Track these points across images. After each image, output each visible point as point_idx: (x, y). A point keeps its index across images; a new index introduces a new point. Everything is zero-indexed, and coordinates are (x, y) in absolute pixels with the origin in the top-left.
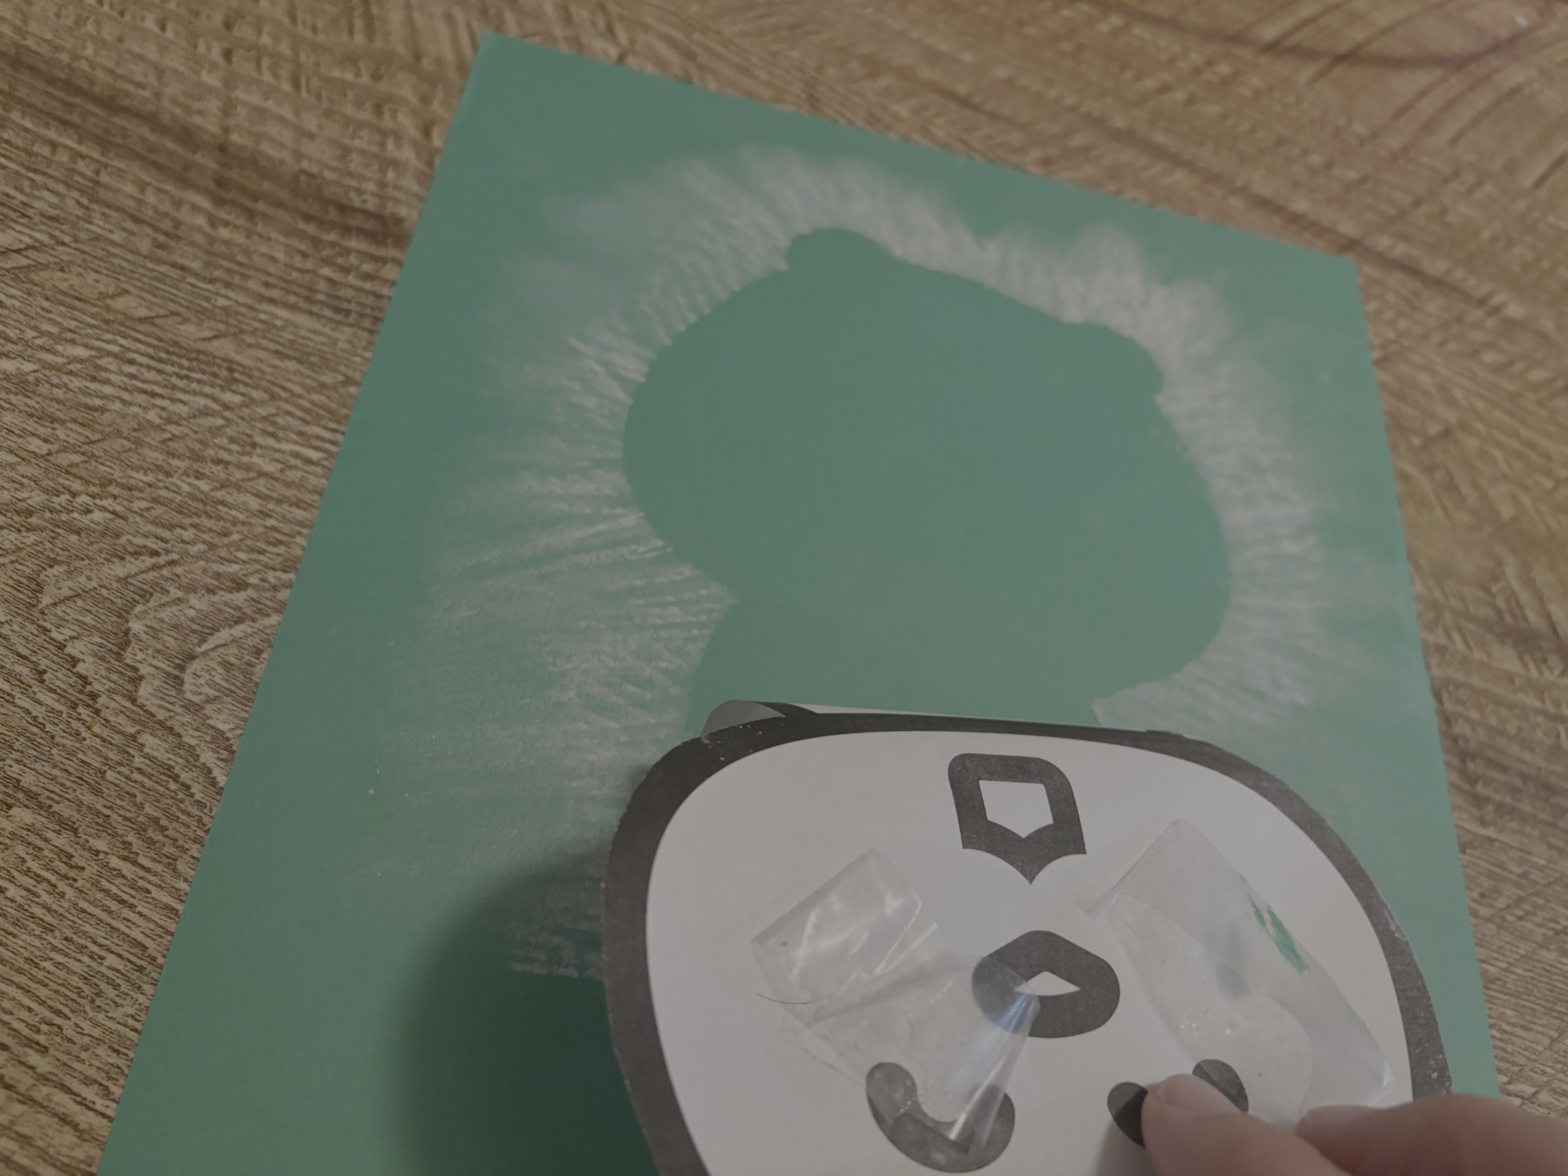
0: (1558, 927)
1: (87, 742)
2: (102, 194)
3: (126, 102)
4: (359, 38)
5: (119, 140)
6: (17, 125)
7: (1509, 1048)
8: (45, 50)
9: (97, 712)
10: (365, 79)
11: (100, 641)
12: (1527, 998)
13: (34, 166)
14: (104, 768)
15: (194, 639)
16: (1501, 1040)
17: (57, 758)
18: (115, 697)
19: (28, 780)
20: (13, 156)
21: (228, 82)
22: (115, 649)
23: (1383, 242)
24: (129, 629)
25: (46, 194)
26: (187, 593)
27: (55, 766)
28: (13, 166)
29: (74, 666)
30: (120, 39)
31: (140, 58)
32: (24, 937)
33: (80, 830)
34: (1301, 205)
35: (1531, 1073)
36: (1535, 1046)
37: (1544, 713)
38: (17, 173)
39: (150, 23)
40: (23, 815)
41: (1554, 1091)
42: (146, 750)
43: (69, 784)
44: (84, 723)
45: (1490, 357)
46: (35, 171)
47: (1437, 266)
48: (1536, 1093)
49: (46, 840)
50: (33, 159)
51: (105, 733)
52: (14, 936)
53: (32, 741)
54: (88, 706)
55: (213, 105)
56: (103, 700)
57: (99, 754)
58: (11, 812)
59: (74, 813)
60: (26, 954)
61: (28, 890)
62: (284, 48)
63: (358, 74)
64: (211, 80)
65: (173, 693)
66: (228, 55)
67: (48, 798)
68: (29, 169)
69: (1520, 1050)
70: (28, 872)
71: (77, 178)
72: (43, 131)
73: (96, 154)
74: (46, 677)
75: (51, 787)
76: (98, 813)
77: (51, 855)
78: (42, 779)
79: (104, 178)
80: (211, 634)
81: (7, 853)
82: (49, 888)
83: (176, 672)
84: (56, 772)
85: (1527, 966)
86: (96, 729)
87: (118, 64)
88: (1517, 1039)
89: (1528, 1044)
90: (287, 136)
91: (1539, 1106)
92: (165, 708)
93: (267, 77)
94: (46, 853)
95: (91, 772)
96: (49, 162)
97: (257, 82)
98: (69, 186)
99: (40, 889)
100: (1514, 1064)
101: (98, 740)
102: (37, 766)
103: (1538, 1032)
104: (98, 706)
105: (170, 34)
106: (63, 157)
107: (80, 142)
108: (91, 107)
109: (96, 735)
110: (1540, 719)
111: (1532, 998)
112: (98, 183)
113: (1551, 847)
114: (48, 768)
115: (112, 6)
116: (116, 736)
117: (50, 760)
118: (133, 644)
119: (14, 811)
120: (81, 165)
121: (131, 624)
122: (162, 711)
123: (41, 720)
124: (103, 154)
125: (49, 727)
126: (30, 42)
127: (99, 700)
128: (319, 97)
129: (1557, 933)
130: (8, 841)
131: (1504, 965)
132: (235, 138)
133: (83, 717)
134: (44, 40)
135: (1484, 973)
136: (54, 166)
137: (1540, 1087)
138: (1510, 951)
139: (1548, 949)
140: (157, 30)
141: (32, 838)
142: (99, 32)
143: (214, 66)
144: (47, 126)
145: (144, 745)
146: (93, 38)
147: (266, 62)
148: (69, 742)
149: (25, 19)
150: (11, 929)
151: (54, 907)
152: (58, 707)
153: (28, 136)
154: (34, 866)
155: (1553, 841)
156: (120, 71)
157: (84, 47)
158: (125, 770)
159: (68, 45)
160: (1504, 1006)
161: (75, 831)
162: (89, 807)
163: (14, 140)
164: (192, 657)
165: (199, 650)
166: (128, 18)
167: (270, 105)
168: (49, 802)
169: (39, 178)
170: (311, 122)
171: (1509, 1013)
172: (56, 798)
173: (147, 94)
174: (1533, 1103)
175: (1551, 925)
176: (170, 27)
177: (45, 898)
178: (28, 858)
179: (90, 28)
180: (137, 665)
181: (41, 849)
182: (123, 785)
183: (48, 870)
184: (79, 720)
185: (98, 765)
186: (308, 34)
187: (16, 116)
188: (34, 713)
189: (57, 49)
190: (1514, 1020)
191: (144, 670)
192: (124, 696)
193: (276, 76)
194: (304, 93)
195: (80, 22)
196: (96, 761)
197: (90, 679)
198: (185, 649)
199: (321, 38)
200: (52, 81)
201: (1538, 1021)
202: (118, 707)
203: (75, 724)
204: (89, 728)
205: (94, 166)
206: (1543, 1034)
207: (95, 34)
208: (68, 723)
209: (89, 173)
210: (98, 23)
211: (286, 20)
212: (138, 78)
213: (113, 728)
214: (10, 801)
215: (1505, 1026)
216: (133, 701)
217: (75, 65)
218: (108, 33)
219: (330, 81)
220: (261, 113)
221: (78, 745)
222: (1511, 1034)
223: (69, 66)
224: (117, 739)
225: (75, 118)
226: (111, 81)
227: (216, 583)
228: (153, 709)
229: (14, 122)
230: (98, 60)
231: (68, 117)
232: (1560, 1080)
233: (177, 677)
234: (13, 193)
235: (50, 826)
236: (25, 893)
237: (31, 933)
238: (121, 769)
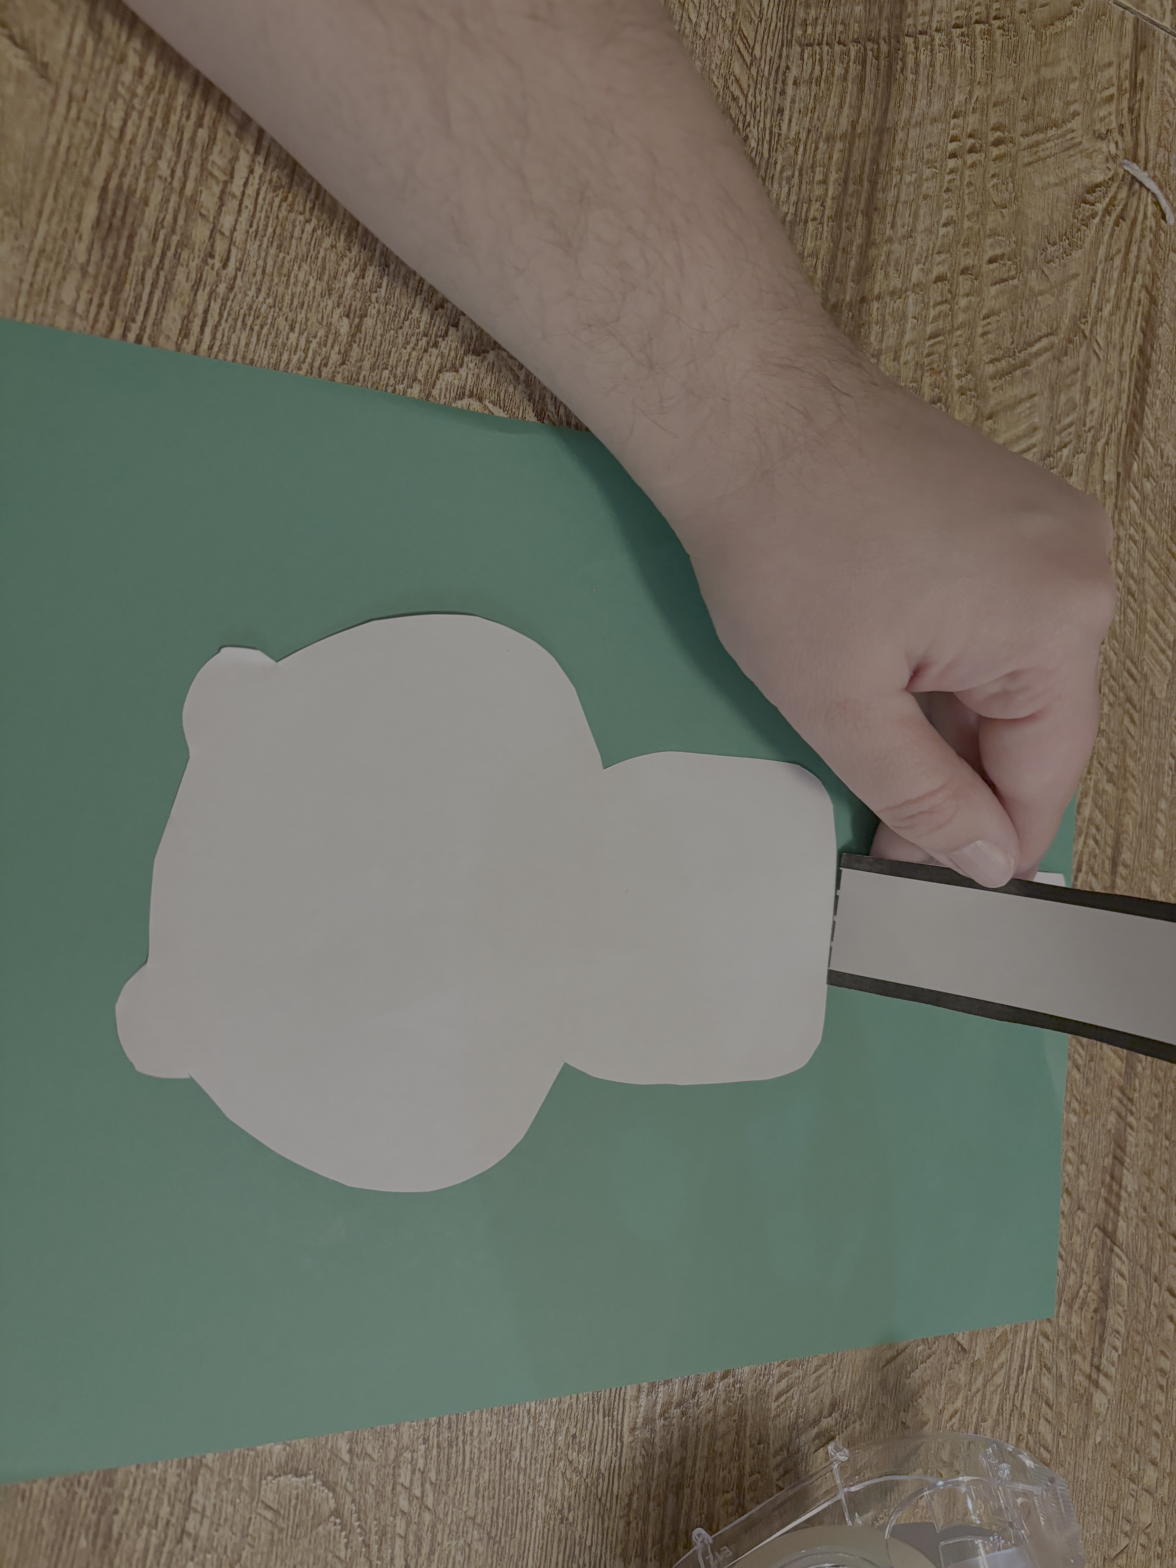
0: (566, 1511)
1: (404, 351)
2: (798, 230)
3: (876, 219)
4: (990, 369)
5: (844, 225)
6: (832, 149)
7: (459, 1479)
8: (899, 146)
9: (426, 351)
10: (957, 383)
11: (475, 335)
12: (502, 1491)
13: (804, 172)
14: (390, 368)
15: (493, 397)
16: (463, 1470)
17: (388, 335)
18: (439, 358)
19: (369, 322)
20: (807, 155)
21: (918, 287)
22: (472, 347)
23: (1121, 1264)
24: (488, 352)
25: (785, 190)
26: (525, 382)
27: (382, 336)
28: (800, 158)
29: (453, 326)
30: (926, 197)
31: (916, 217)
32: (266, 353)
33: (345, 366)
34: (1130, 1181)
35: (443, 1502)
36: (465, 1502)
37: (741, 1476)
38: (795, 164)
39: (946, 214)
40: (344, 327)
41: (434, 1526)
42: (409, 390)
43: (373, 348)
44: (416, 345)
45: (1047, 1382)
46: (801, 175)
47: (1116, 1319)
48: (429, 1509)
49: (332, 347)
50: (809, 170)
51: (413, 361)
52: (265, 347)
53: (395, 316)
54: (428, 343)
55: (896, 282)
56: (435, 351)
57: (398, 361)
58: (345, 319)
59: (355, 358)
60: (256, 358)
61: (297, 345)
62: (961, 318)
63: (959, 377)
64: (916, 274)
65: (453, 395)
66: (940, 279)
67: (360, 339)
68: (801, 170)
69: (459, 1490)
70: (308, 342)
71: (805, 206)
72: (833, 169)
73: (828, 212)
74: (440, 310)
75: (368, 338)
76: (358, 374)
77: (323, 353)
78: (371, 331)
79: (811, 226)
80: (500, 407)
81: (317, 325)
82: (302, 359)
83: (467, 392)
84: (379, 338)
85: (527, 1486)
86: (414, 354)
87: (906, 202)
88: (467, 1486)
89: (466, 1496)
90: (890, 341)
91: (419, 1514)
92: (440, 393)
93: (932, 313)
94: (324, 350)
95: (385, 360)
96: (811, 183)
97: (926, 307)
98: (796, 204)
99: (300, 353)
100: (447, 1486)
101: (407, 357)
102: (379, 325)
103: (477, 1504)
104: (430, 350)
105: (942, 231)
106: (818, 191)
107: (833, 198)
108: (864, 196)
109: (410, 355)
110: (735, 1473)
111: (502, 1496)
112: (806, 222)
113: (631, 1496)
114: (379, 332)
115: (950, 181)
116: (413, 368)
117: (386, 331)
118: (478, 358)
119: (345, 321)
120: (816, 206)
121: (491, 352)
122: (438, 392)
123: (410, 316)
124: (829, 217)
125: (407, 323)
126: (901, 135)
127: (434, 349)
128: (929, 355)
129: (561, 1511)
130: (325, 323)
131: (523, 1465)
132: (875, 305)
133: (420, 343)
134: (906, 143)
135: (512, 1447)
136: (809, 187)
137: (434, 1512)
138: (536, 1469)
139: (546, 1505)
140: (943, 221)
141: (331, 337)
142: (927, 179)
143: (926, 272)
144: (839, 170)
145: (412, 387)
146: (921, 177)
147: (945, 307)
148: (400, 340)
149: (919, 124)
150: (269, 343)
151: (291, 366)
152: (422, 325)
153: (826, 161)
154: (314, 345)
155: (635, 1497)
156: (900, 206)
157: (911, 174)
158: (392, 382)
159: (908, 161)
160: (490, 1470)
161: (343, 363)
162: (361, 366)
163: (819, 152)
164: (480, 400)
165: (487, 403)
166: (945, 196)
167: (911, 322)
168: (357, 340)
169: (796, 180)
170: (908, 355)
171: (486, 1476)
172: (362, 343)
173: (888, 232)
174: (420, 1508)
175: (566, 1505)
176: (950, 229)
177: (295, 359)
178: (318, 339)
179: (928, 172)
180: (465, 365)
181: (325, 345)
182: (382, 383)
183: (314, 354)
184: (417, 340)
185: (391, 363)
186: (980, 330)
187: (839, 145)
188: (413, 311)
189: (903, 155)
190: (481, 1481)
191: (463, 372)
192: (441, 364)
193: (936, 319)
194: (928, 343)
195: (930, 163)
196: (392, 361)
197: (446, 339)
198: (485, 393)
199: (980, 341)
200: (875, 161)
201: (486, 1504)
202: (433, 363)
203: (414, 339)
204: (414, 349)
205: (818, 215)
206: (476, 1509)
207: (924, 178)
208: (413, 335)
209: (811, 214)
210: (934, 176)
211: (985, 311)
212: (899, 222)
213: (418, 364)
214: (351, 315)
215: (475, 1472)
216: (440, 371)
217: (894, 172)
218: (928, 187)
219: (946, 358)
220: (904, 317)
221: (400, 346)
222: (470, 1479)
223: (891, 168)
224: (411, 369)
225: (851, 188)
226: (889, 203)
227: (537, 399)
228: (438, 386)
229: (833, 146)
230: (904, 187)
231: (850, 182)
232: (444, 1530)
233: (464, 394)
234: (779, 167)
235: (342, 346)
236: (294, 344)
237: (270, 357)
238: (392, 379)
